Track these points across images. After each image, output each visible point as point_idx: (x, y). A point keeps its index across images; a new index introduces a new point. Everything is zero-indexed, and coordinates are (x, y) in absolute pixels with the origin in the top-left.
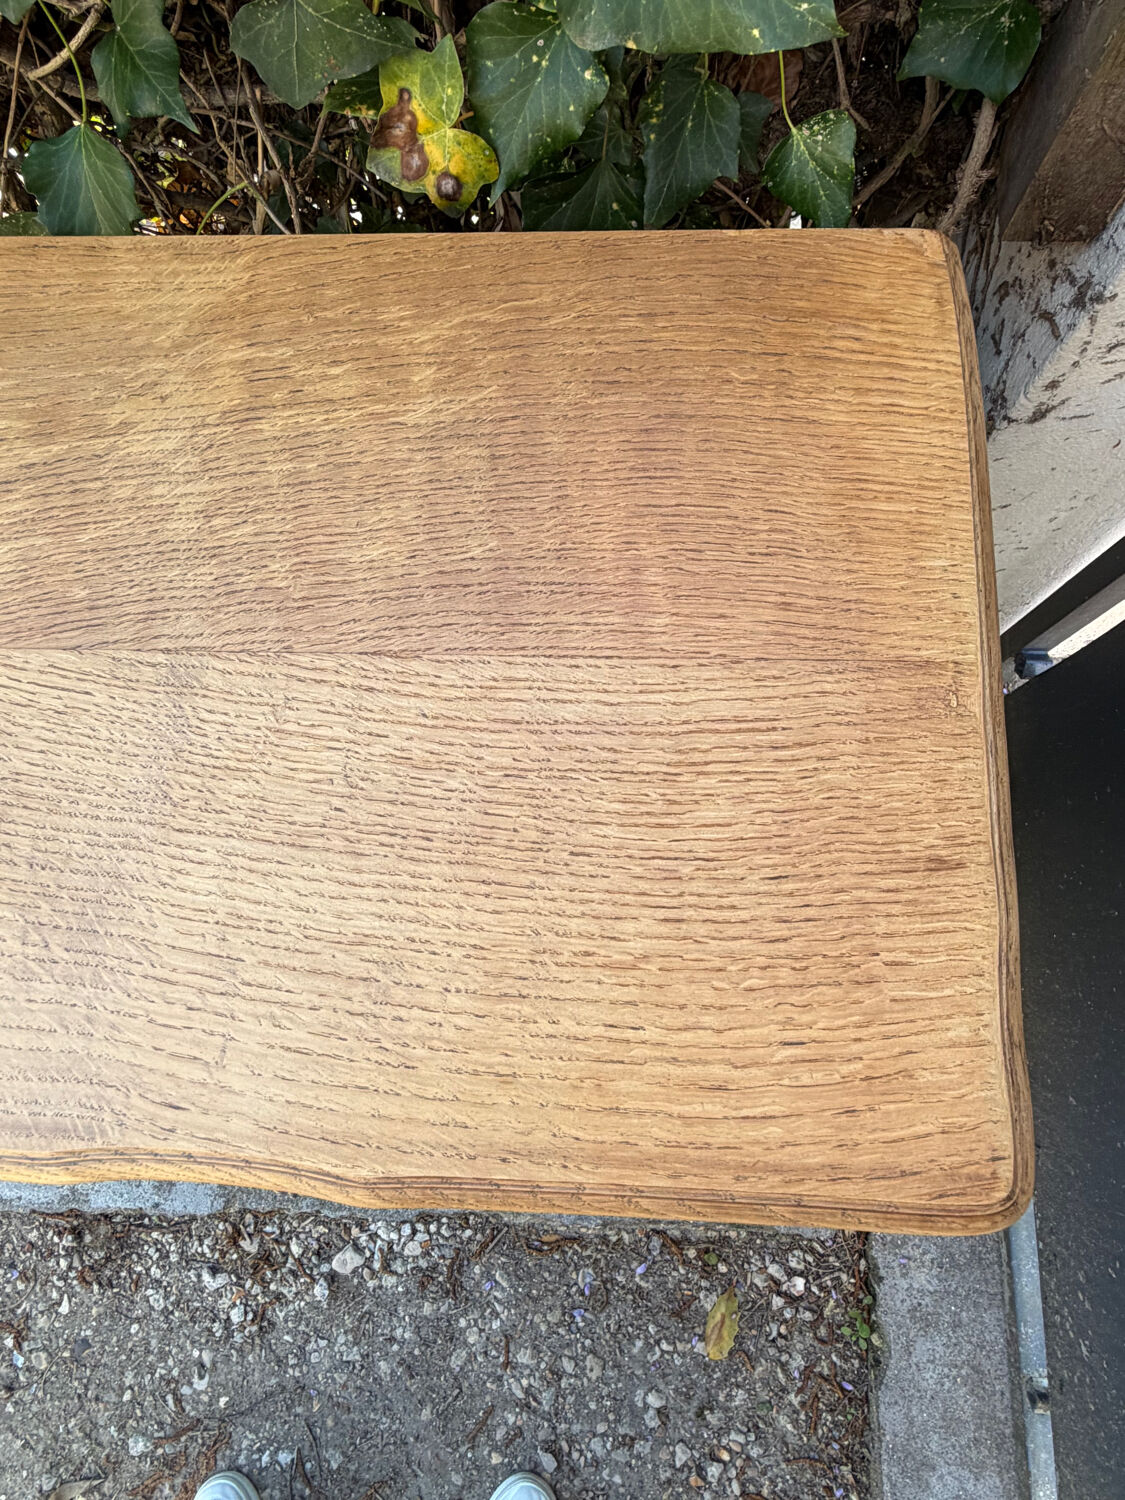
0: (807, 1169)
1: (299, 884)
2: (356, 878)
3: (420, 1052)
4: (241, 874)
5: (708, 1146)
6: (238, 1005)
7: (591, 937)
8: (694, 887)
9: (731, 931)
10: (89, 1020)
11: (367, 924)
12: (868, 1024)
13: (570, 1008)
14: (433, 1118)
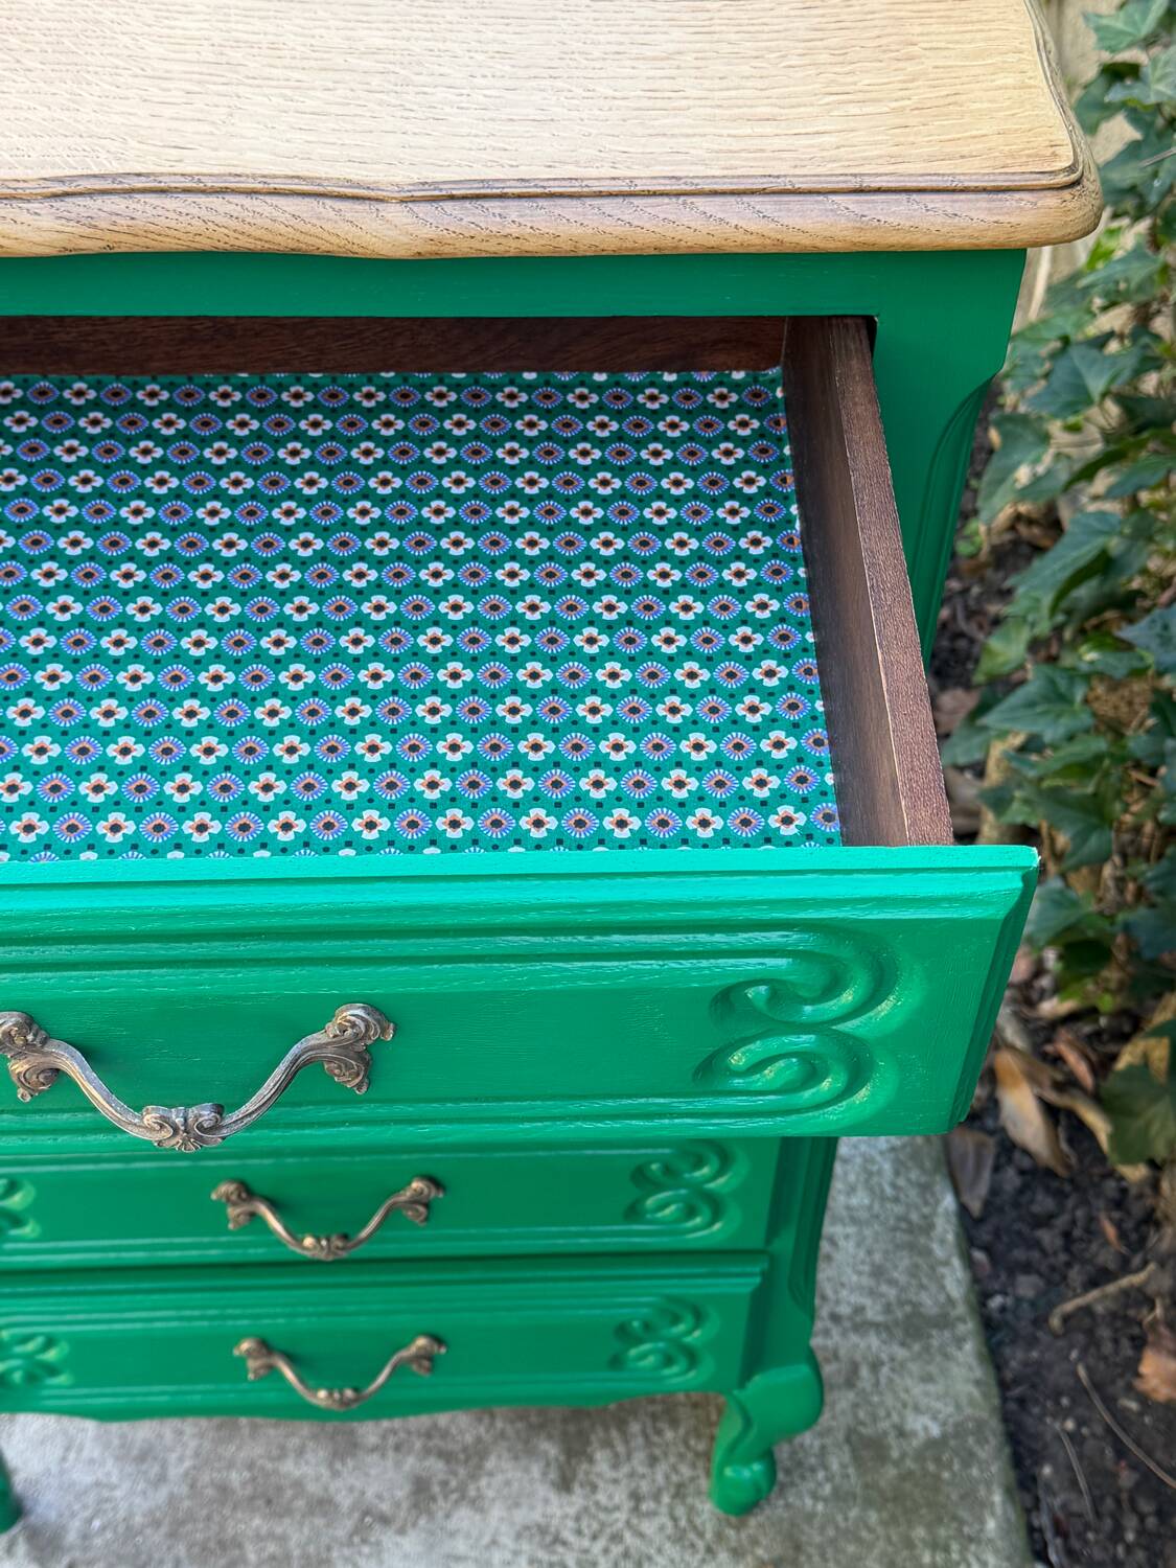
0: (865, 159)
1: (302, 22)
2: (365, 19)
3: (447, 109)
4: (233, 18)
5: (762, 151)
6: (241, 90)
7: (621, 44)
8: (724, 14)
9: (765, 36)
10: (74, 102)
11: (378, 42)
12: (913, 81)
13: (604, 81)
14: (468, 145)
